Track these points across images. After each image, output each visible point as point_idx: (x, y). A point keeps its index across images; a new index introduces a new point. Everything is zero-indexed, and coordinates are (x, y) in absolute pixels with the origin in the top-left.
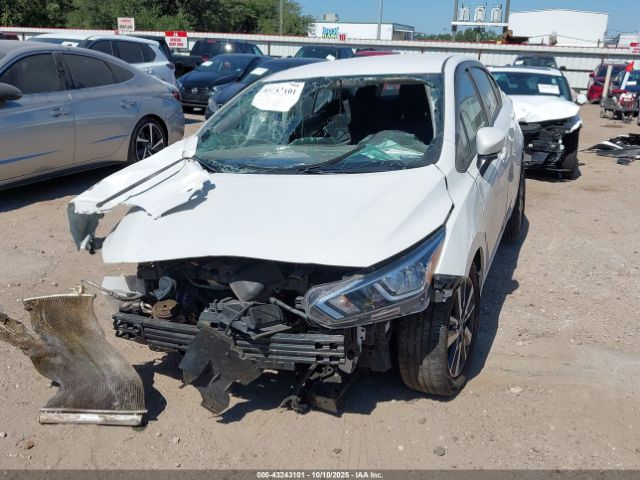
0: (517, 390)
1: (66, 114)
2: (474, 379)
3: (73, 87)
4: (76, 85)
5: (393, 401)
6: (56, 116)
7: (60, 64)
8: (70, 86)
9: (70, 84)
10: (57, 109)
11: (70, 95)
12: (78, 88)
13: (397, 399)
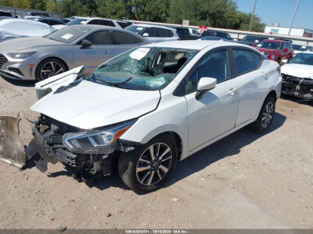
0: (175, 200)
1: (110, 53)
2: (163, 189)
3: (115, 44)
4: (117, 43)
5: (118, 188)
6: (106, 53)
7: (112, 35)
8: (115, 43)
9: (114, 42)
10: (107, 51)
11: (113, 47)
12: (117, 44)
13: (120, 187)
